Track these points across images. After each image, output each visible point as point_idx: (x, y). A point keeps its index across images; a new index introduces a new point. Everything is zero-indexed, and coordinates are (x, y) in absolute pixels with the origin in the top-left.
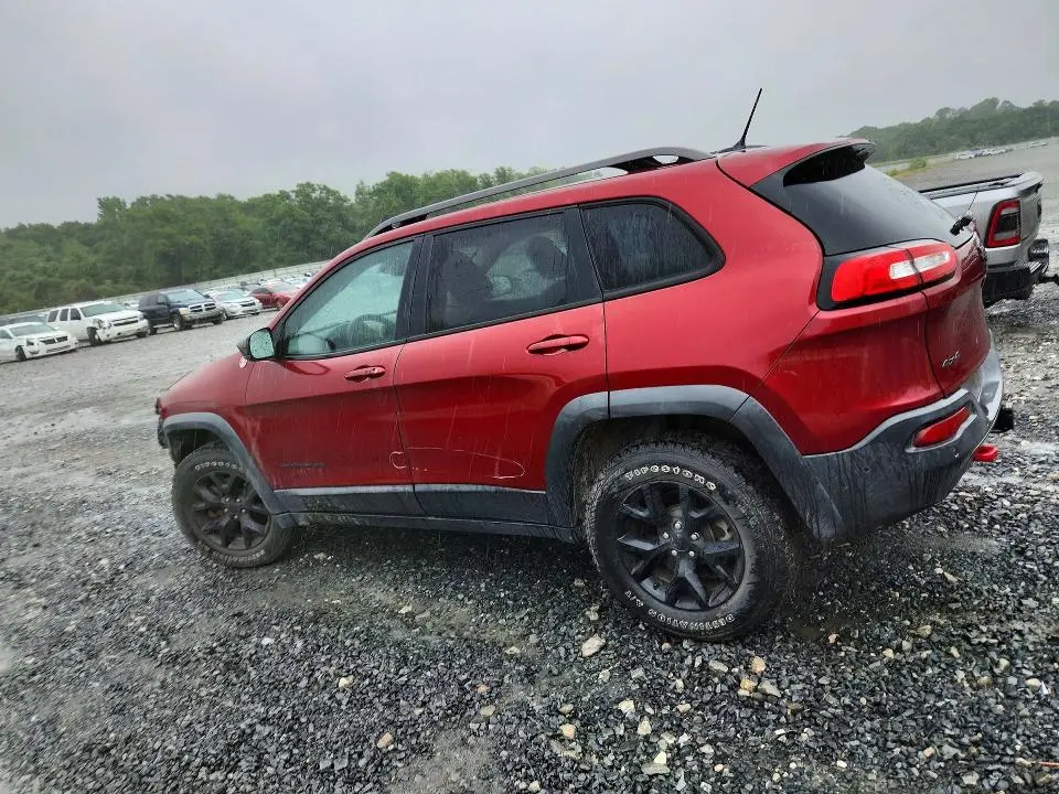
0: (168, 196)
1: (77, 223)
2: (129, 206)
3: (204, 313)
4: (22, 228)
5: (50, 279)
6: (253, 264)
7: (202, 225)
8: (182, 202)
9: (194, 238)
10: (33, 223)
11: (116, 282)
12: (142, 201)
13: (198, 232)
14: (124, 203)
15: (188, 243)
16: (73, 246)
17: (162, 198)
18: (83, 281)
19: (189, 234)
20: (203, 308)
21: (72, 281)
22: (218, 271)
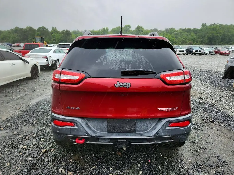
0: (218, 24)
1: (196, 29)
2: (208, 26)
3: (198, 52)
4: (185, 29)
5: (185, 40)
6: (231, 43)
7: (222, 32)
8: (220, 26)
9: (218, 34)
10: (188, 28)
11: (197, 43)
12: (211, 25)
13: (220, 33)
14: (207, 25)
15: (216, 35)
16: (192, 34)
17: (216, 24)
18: (191, 41)
19: (218, 33)
20: (198, 51)
21: (189, 41)
22: (221, 43)
